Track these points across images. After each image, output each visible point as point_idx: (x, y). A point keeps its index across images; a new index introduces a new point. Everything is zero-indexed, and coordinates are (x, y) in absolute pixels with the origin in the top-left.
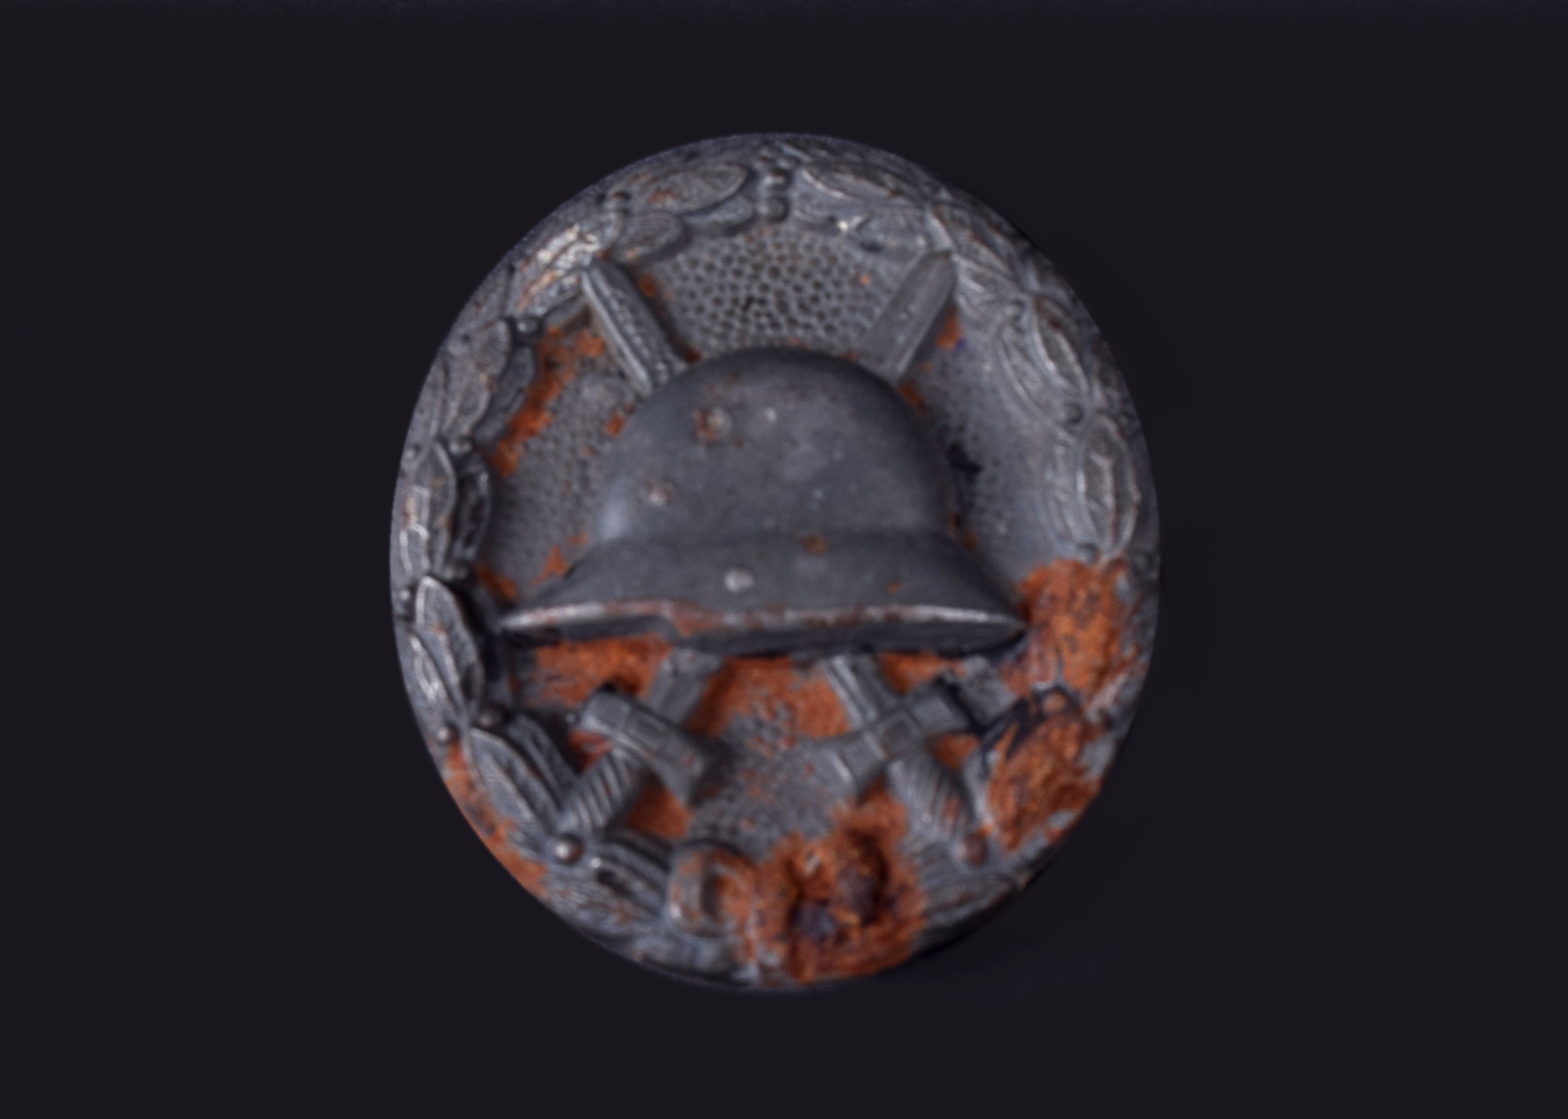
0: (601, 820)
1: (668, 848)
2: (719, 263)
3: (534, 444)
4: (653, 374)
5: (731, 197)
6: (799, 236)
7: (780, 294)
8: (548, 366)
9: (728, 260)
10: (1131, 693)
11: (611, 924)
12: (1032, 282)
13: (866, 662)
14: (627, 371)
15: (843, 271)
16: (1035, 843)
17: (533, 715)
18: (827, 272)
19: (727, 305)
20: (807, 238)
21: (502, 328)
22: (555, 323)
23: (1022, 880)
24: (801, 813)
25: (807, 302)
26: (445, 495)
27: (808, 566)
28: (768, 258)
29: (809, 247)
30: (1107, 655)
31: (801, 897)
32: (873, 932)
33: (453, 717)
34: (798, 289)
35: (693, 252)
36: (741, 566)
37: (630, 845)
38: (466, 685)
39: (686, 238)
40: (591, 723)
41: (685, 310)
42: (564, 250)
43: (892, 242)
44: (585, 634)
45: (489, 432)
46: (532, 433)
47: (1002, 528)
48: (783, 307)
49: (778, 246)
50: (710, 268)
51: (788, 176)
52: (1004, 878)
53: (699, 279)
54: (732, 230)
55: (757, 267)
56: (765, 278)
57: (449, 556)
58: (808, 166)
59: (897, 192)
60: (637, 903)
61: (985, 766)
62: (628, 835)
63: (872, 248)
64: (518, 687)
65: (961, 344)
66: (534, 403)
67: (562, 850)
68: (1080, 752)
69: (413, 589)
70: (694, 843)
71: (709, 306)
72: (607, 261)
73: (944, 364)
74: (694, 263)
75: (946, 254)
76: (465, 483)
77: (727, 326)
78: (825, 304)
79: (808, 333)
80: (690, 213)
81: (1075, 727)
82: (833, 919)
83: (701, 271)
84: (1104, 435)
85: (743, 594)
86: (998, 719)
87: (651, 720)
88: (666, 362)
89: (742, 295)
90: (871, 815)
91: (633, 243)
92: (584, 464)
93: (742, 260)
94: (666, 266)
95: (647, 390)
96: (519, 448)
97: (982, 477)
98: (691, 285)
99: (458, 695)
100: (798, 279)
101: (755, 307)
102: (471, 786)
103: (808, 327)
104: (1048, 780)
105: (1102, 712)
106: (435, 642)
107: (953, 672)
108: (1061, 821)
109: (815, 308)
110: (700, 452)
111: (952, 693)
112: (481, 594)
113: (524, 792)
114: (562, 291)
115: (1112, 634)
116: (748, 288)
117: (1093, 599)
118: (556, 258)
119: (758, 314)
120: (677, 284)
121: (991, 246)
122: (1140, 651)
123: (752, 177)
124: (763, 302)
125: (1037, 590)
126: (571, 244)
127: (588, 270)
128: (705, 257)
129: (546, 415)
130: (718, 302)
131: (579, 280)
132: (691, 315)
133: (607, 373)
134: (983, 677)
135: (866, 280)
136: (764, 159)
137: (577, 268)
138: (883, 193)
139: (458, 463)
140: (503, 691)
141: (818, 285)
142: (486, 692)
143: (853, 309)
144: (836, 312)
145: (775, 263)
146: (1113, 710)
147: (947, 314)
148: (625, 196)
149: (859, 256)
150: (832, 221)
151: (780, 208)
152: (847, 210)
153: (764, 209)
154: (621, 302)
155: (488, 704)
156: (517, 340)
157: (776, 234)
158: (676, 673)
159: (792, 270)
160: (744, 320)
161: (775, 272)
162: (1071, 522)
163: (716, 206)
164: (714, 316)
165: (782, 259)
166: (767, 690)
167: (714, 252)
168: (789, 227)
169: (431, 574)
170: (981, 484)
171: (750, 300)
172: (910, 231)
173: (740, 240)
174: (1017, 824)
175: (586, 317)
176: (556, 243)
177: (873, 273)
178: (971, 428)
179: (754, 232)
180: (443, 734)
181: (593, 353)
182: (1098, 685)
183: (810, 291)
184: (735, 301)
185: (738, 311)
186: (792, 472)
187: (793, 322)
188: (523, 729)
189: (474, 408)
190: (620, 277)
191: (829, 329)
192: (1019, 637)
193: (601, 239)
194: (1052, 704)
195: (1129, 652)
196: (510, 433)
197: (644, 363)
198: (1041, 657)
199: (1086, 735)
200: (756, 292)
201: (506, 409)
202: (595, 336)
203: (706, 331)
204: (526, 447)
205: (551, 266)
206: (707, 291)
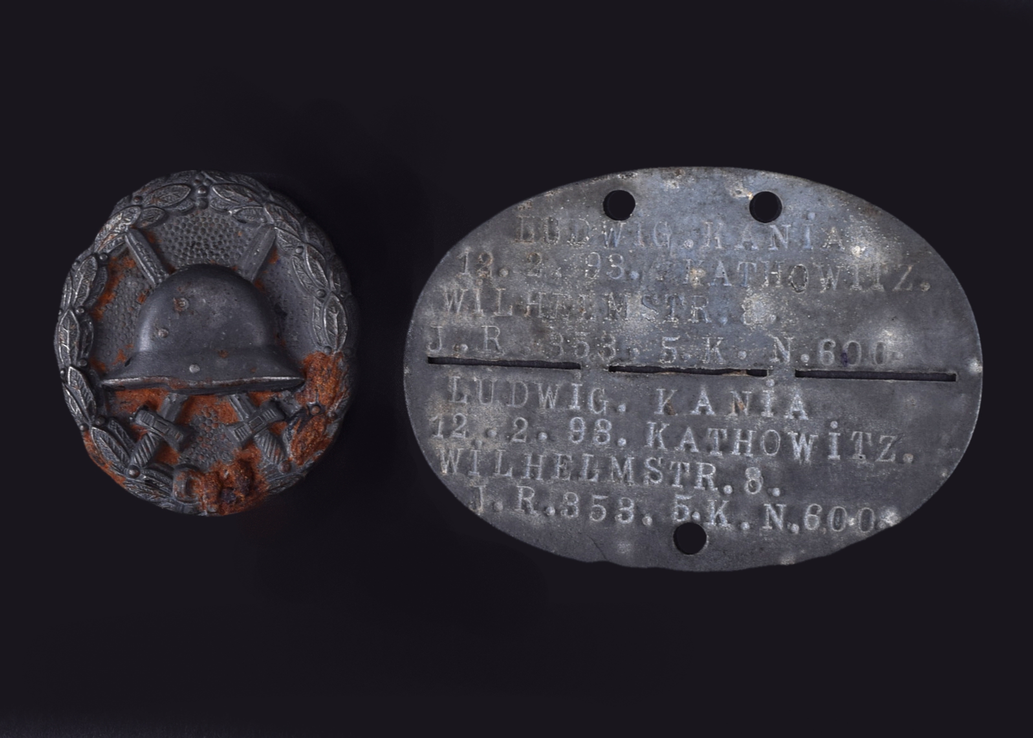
0: (146, 461)
1: (172, 469)
2: (180, 227)
3: (109, 305)
4: (156, 278)
5: (185, 200)
6: (213, 216)
7: (206, 240)
8: (112, 273)
9: (184, 225)
10: (344, 404)
11: (151, 498)
12: (306, 237)
13: (244, 396)
14: (145, 275)
15: (231, 231)
16: (309, 462)
17: (116, 419)
18: (224, 231)
19: (185, 245)
20: (216, 215)
21: (93, 259)
22: (114, 256)
23: (304, 475)
24: (221, 453)
25: (217, 244)
26: (76, 332)
27: (220, 363)
28: (201, 224)
29: (217, 219)
30: (335, 392)
31: (223, 487)
32: (250, 498)
33: (85, 421)
34: (213, 238)
35: (170, 222)
36: (195, 364)
37: (156, 469)
38: (90, 409)
39: (166, 216)
40: (139, 421)
41: (167, 248)
42: (117, 225)
43: (251, 220)
44: (135, 387)
45: (91, 304)
46: (108, 302)
47: (295, 339)
48: (207, 246)
49: (204, 219)
50: (177, 228)
51: (207, 189)
52: (298, 476)
53: (172, 234)
54: (185, 213)
55: (196, 229)
56: (199, 233)
57: (78, 358)
58: (215, 185)
59: (253, 199)
60: (161, 492)
61: (290, 434)
62: (156, 465)
63: (242, 222)
64: (109, 407)
65: (279, 262)
66: (108, 289)
67: (131, 472)
68: (325, 429)
69: (66, 370)
70: (182, 467)
71: (177, 246)
72: (135, 227)
73: (272, 271)
74: (170, 227)
75: (273, 226)
76: (83, 326)
77: (185, 255)
78: (225, 245)
79: (218, 258)
80: (167, 207)
81: (323, 420)
82: (235, 495)
83: (173, 230)
84: (334, 303)
85: (196, 374)
86: (295, 416)
87: (162, 421)
88: (161, 273)
89: (190, 241)
90: (248, 453)
91: (144, 221)
92: (130, 314)
93: (190, 225)
94: (159, 229)
95: (154, 286)
96: (103, 308)
97: (288, 318)
98: (169, 236)
99: (87, 414)
100: (213, 234)
101: (196, 246)
102: (94, 448)
103: (217, 255)
104: (313, 441)
105: (333, 412)
106: (76, 393)
107: (277, 397)
108: (319, 453)
109: (220, 247)
110: (177, 316)
111: (277, 405)
112: (93, 372)
113: (115, 452)
114: (117, 243)
115: (337, 383)
116: (192, 238)
117: (329, 370)
118: (113, 229)
119: (197, 250)
120: (164, 235)
121: (290, 223)
122: (347, 388)
123: (193, 190)
124: (199, 244)
125: (309, 363)
126: (119, 222)
127: (127, 233)
128: (175, 224)
129: (114, 294)
130: (181, 244)
131: (124, 238)
132: (170, 250)
133: (137, 277)
134: (289, 398)
135: (240, 234)
136: (197, 181)
137: (122, 233)
138: (247, 199)
139: (79, 318)
140: (104, 410)
141: (221, 236)
142: (97, 411)
143: (235, 247)
144: (229, 248)
145: (203, 226)
146: (337, 412)
147: (273, 251)
148: (140, 198)
149: (237, 224)
150: (226, 210)
151: (204, 204)
152: (231, 205)
153: (198, 204)
154: (141, 247)
155: (99, 416)
156: (100, 264)
157: (203, 214)
158: (171, 402)
159: (210, 230)
160: (192, 252)
161: (203, 230)
162: (322, 338)
163: (178, 204)
164: (180, 251)
165: (206, 224)
166: (206, 405)
167: (179, 222)
168: (208, 211)
169: (72, 365)
170: (288, 321)
171: (194, 243)
172: (257, 216)
173: (188, 216)
174: (302, 457)
175: (127, 252)
176: (113, 221)
177: (243, 231)
178: (283, 297)
179: (194, 213)
180: (82, 427)
181: (130, 267)
182: (332, 403)
183: (218, 239)
184: (188, 244)
185: (189, 248)
186: (212, 325)
187: (211, 253)
188: (113, 425)
189: (85, 294)
190: (140, 236)
191: (226, 255)
192: (303, 383)
193: (131, 219)
194: (314, 410)
195: (344, 389)
196: (99, 303)
197: (152, 274)
198: (310, 392)
199: (328, 421)
200: (196, 239)
201: (97, 294)
202: (131, 259)
203: (176, 257)
204: (106, 307)
205: (112, 232)
206: (176, 239)
